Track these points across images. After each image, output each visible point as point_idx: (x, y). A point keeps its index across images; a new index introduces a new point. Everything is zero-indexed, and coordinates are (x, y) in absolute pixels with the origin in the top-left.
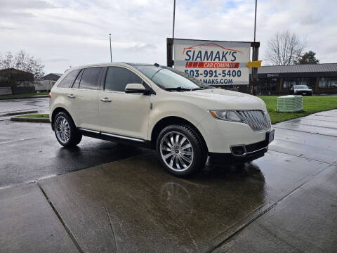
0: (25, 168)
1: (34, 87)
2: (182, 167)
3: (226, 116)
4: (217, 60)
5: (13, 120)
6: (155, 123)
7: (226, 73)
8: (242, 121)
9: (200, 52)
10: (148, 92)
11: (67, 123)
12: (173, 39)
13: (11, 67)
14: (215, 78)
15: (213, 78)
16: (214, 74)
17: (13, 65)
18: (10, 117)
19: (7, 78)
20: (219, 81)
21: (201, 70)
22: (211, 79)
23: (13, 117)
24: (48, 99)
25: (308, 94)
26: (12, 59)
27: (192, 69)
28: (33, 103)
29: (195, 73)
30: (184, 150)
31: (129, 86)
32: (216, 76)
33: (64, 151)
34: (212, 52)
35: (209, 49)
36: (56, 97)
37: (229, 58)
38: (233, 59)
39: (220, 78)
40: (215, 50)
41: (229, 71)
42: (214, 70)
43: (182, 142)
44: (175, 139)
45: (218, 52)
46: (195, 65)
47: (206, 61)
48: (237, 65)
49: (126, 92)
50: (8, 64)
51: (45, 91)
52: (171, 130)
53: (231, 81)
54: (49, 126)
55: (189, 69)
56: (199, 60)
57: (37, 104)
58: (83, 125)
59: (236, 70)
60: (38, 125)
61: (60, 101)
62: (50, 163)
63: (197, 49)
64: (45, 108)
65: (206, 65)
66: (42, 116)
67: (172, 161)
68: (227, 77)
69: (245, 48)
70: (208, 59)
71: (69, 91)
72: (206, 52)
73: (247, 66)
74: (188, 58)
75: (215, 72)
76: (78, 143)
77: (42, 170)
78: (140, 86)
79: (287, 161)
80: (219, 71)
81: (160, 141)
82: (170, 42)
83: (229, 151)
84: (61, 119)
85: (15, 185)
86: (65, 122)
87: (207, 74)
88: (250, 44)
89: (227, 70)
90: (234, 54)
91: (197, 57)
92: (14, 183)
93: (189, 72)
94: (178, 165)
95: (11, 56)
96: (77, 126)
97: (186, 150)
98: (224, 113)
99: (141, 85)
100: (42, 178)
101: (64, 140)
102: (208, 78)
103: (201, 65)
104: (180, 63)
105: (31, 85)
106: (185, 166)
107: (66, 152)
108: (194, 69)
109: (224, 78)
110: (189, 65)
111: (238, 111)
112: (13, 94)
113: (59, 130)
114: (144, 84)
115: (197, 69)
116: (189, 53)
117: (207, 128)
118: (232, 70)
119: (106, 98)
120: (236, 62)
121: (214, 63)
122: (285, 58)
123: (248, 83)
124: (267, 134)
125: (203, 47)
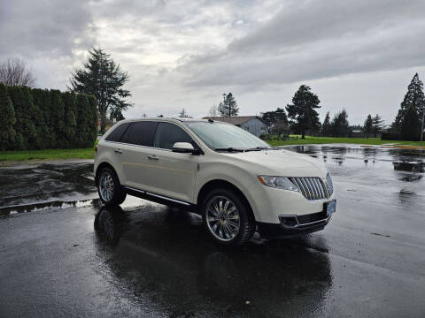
3: (275, 183)
6: (203, 184)
10: (197, 151)
11: (111, 179)
31: (176, 145)
49: (173, 151)
71: (116, 145)
76: (121, 203)
78: (189, 146)
83: (278, 222)
96: (122, 183)
98: (274, 179)
111: (290, 178)
114: (193, 143)
119: (154, 156)
124: (325, 205)
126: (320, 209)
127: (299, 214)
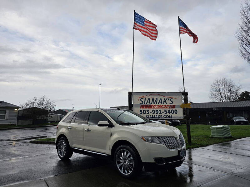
0: (38, 171)
1: (47, 119)
2: (128, 172)
3: (151, 140)
4: (160, 104)
5: (31, 142)
7: (167, 111)
8: (161, 143)
9: (149, 99)
10: (111, 125)
11: (65, 144)
12: (132, 92)
13: (34, 106)
14: (160, 115)
15: (158, 114)
16: (159, 112)
17: (36, 105)
18: (29, 141)
19: (31, 114)
20: (163, 116)
21: (150, 110)
22: (157, 115)
23: (32, 140)
24: (56, 127)
25: (245, 123)
26: (36, 101)
27: (144, 109)
28: (45, 131)
29: (147, 111)
30: (129, 161)
31: (100, 122)
32: (160, 113)
33: (62, 162)
34: (157, 99)
35: (155, 97)
36: (61, 128)
37: (169, 102)
38: (171, 103)
39: (163, 115)
40: (159, 98)
41: (169, 110)
42: (159, 109)
43: (128, 156)
44: (124, 154)
45: (161, 99)
46: (146, 107)
47: (153, 104)
48: (174, 107)
49: (98, 126)
50: (33, 104)
51: (54, 122)
52: (122, 148)
53: (171, 117)
54: (54, 146)
55: (143, 109)
56: (148, 103)
57: (48, 131)
58: (74, 146)
59: (174, 109)
60: (47, 146)
61: (63, 131)
62: (52, 169)
63: (147, 97)
64: (53, 133)
65: (154, 107)
66: (50, 139)
67: (122, 168)
68: (168, 114)
69: (178, 96)
70: (154, 103)
71: (69, 124)
72: (153, 99)
73: (181, 107)
74: (142, 103)
75: (160, 110)
76: (70, 157)
77: (48, 173)
79: (200, 171)
80: (163, 110)
81: (116, 155)
82: (130, 94)
83: (154, 161)
84: (62, 142)
85: (32, 180)
86: (64, 143)
87: (154, 112)
88: (181, 94)
89: (168, 110)
90: (171, 100)
91: (147, 102)
92: (31, 179)
93: (142, 111)
94: (126, 171)
95: (36, 100)
96: (70, 146)
97: (130, 161)
98: (150, 138)
99: (107, 122)
100: (48, 177)
101: (62, 156)
102: (155, 115)
103: (150, 107)
104: (137, 106)
105: (45, 118)
106: (130, 171)
107: (62, 163)
108: (146, 109)
109: (166, 115)
110: (143, 106)
111: (158, 137)
112: (33, 124)
113: (60, 149)
114: (109, 121)
115: (148, 109)
116: (142, 100)
117: (141, 147)
118: (171, 109)
119: (88, 129)
120: (173, 104)
121: (158, 106)
122: (226, 96)
123: (183, 118)
124: (179, 152)
125: (150, 96)
126: (176, 154)
127: (165, 157)
